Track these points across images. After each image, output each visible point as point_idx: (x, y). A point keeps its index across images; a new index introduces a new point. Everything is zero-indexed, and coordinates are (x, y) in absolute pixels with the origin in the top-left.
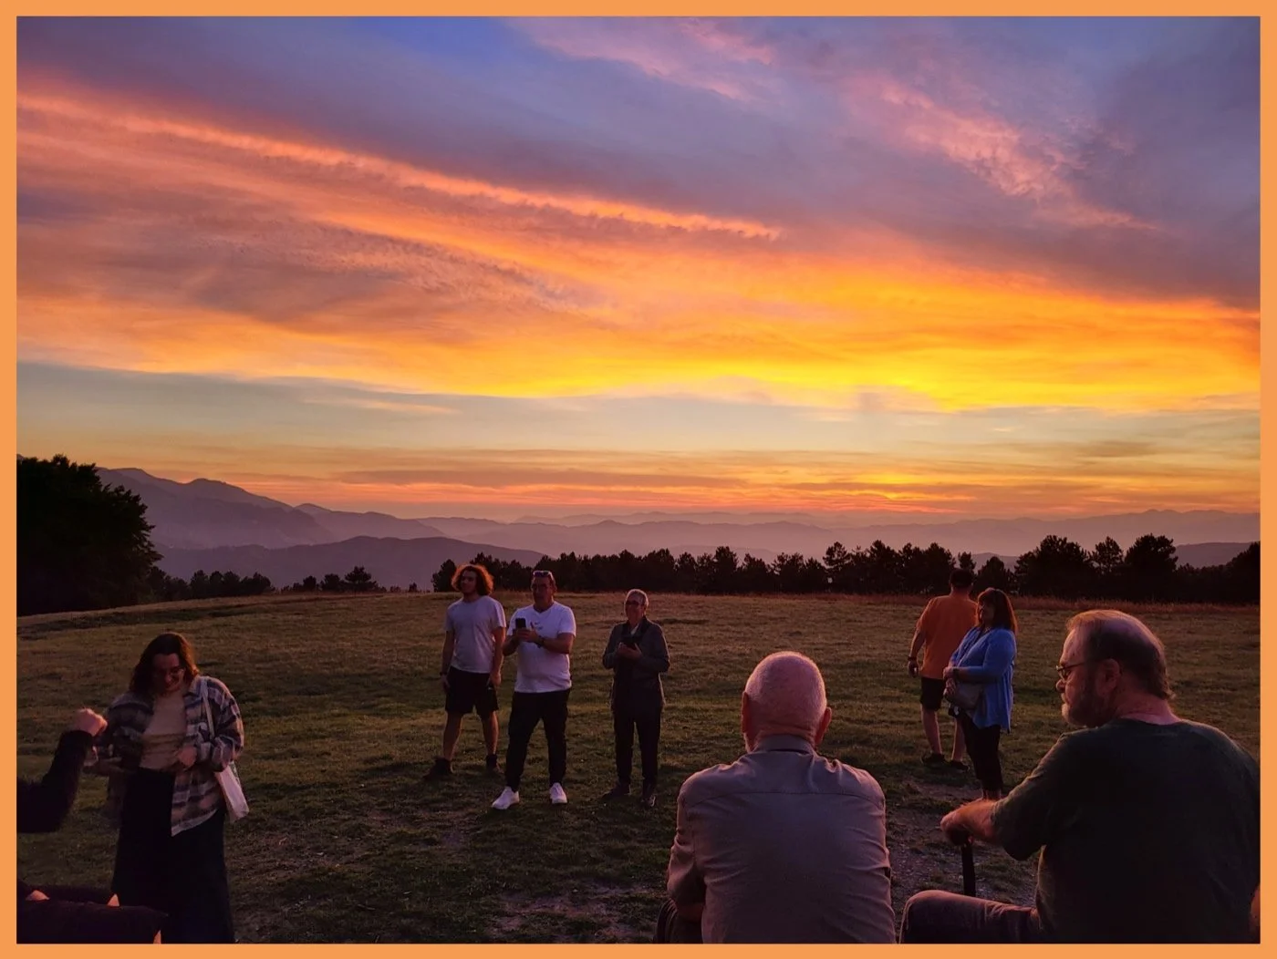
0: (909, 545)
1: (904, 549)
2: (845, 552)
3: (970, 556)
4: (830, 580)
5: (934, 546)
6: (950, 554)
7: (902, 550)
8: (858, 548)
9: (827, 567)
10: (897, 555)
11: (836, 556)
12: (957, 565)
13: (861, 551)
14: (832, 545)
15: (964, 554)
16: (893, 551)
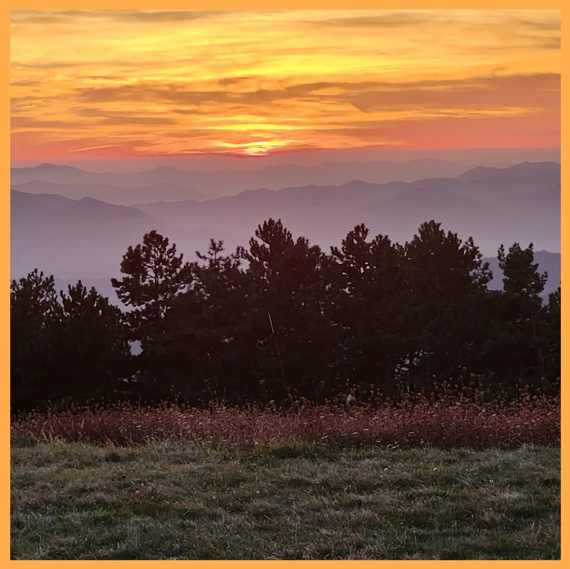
0: (361, 230)
1: (348, 243)
2: (177, 262)
3: (529, 254)
4: (136, 348)
5: (430, 230)
6: (475, 251)
7: (340, 247)
8: (216, 247)
9: (127, 308)
10: (326, 261)
11: (151, 273)
12: (497, 284)
13: (223, 254)
14: (138, 241)
15: (515, 249)
16: (316, 249)
